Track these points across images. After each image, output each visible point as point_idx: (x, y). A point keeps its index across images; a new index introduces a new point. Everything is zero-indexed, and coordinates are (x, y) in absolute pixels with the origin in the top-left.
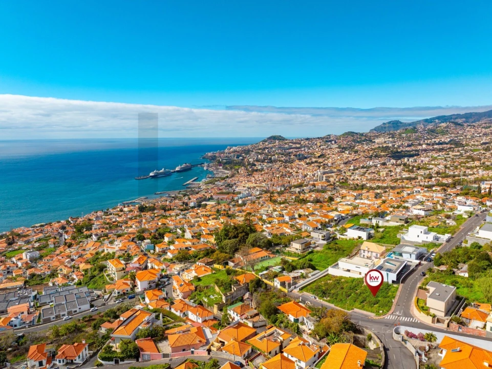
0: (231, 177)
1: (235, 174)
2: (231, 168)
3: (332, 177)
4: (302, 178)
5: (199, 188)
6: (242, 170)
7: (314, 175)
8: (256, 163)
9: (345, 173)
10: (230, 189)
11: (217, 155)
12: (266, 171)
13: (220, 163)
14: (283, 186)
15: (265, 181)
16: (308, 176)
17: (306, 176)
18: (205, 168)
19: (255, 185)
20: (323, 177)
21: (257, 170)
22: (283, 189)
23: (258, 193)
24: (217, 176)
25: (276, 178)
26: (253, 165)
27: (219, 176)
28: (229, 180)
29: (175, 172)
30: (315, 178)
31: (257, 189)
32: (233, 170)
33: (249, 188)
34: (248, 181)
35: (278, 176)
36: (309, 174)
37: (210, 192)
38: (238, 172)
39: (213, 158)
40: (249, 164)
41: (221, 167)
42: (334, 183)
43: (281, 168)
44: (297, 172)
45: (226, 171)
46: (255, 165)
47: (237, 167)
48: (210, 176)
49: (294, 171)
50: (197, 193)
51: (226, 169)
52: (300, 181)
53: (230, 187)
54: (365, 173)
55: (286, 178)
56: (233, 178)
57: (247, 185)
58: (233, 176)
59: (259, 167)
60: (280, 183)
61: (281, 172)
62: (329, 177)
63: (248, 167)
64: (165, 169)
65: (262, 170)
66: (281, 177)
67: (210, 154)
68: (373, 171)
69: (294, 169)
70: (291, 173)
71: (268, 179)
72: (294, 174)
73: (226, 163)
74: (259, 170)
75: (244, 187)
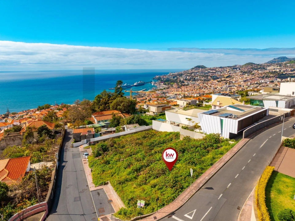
0: (167, 89)
1: (169, 87)
2: (168, 84)
3: (234, 88)
4: (213, 89)
5: (145, 94)
6: (175, 85)
7: (222, 88)
8: (184, 81)
9: (243, 86)
10: (163, 95)
11: (161, 77)
12: (190, 85)
13: (162, 81)
14: (199, 93)
15: (188, 91)
16: (218, 89)
17: (216, 88)
18: (153, 84)
19: (180, 93)
20: (227, 89)
21: (184, 85)
22: (198, 95)
23: (181, 97)
24: (158, 88)
25: (195, 89)
26: (182, 82)
27: (160, 88)
28: (164, 91)
29: (133, 86)
30: (222, 89)
31: (181, 95)
32: (170, 85)
33: (176, 95)
34: (177, 91)
35: (197, 88)
36: (218, 87)
37: (150, 96)
38: (172, 86)
39: (159, 79)
40: (180, 81)
41: (162, 84)
42: (234, 92)
43: (200, 84)
44: (211, 86)
45: (165, 86)
46: (184, 82)
47: (172, 84)
48: (154, 88)
49: (208, 86)
50: (142, 97)
51: (165, 84)
52: (211, 91)
53: (164, 94)
54: (258, 86)
55: (203, 90)
56: (168, 89)
57: (175, 93)
58: (168, 88)
59: (186, 83)
60: (198, 92)
61: (199, 86)
62: (232, 89)
63: (179, 84)
64: (127, 84)
65: (188, 85)
66: (199, 89)
67: (157, 77)
68: (264, 85)
69: (209, 85)
70: (207, 87)
71: (190, 90)
72: (208, 87)
73: (166, 81)
74: (186, 85)
75: (173, 94)
